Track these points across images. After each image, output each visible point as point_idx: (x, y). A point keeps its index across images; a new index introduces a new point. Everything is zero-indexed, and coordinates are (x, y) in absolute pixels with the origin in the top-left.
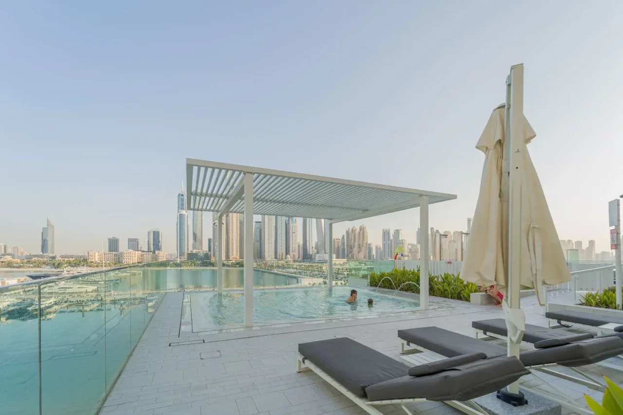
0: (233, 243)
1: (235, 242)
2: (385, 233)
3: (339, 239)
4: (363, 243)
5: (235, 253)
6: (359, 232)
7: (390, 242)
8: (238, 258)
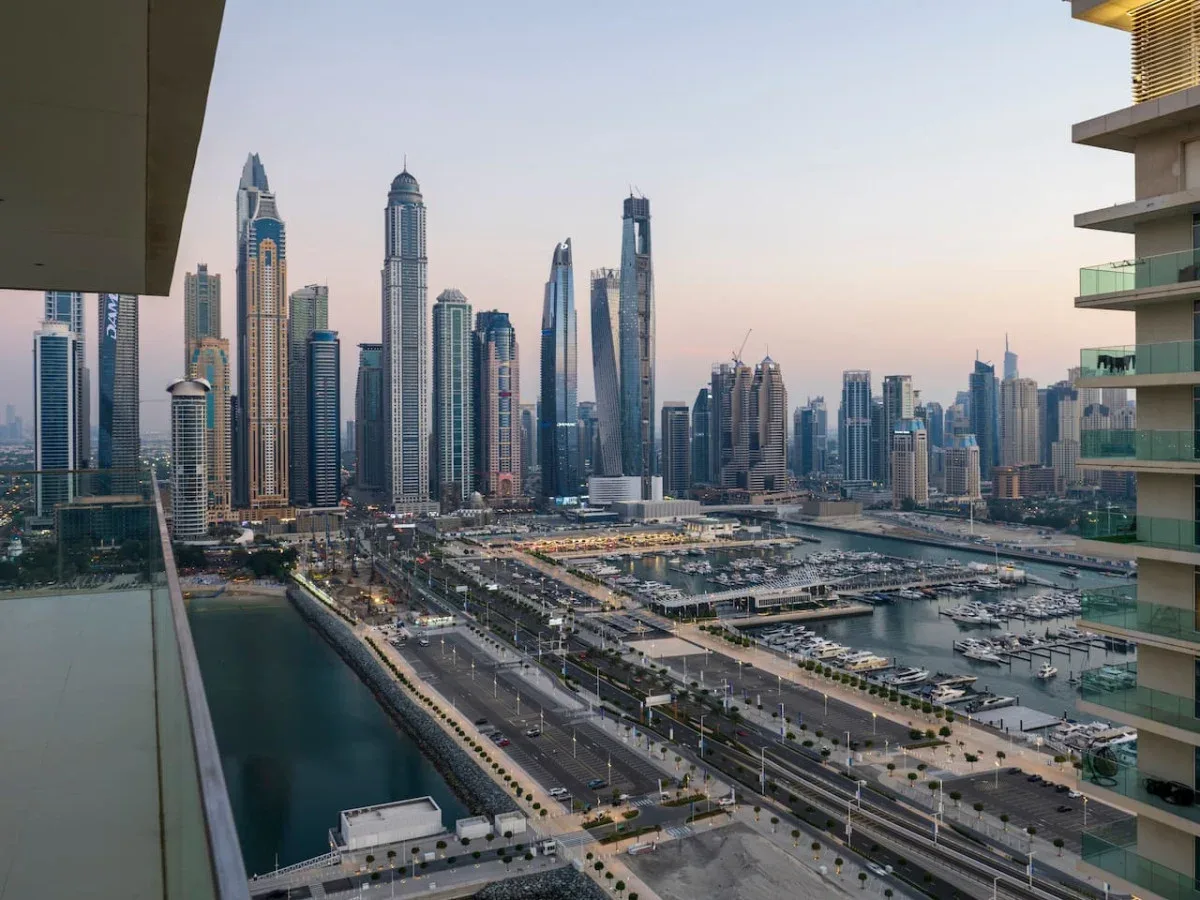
0: (261, 445)
1: (270, 439)
2: (851, 385)
3: (687, 409)
4: (767, 429)
5: (270, 484)
6: (755, 388)
7: (868, 421)
8: (285, 501)
